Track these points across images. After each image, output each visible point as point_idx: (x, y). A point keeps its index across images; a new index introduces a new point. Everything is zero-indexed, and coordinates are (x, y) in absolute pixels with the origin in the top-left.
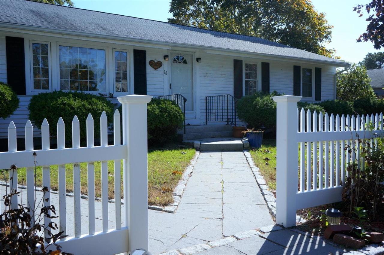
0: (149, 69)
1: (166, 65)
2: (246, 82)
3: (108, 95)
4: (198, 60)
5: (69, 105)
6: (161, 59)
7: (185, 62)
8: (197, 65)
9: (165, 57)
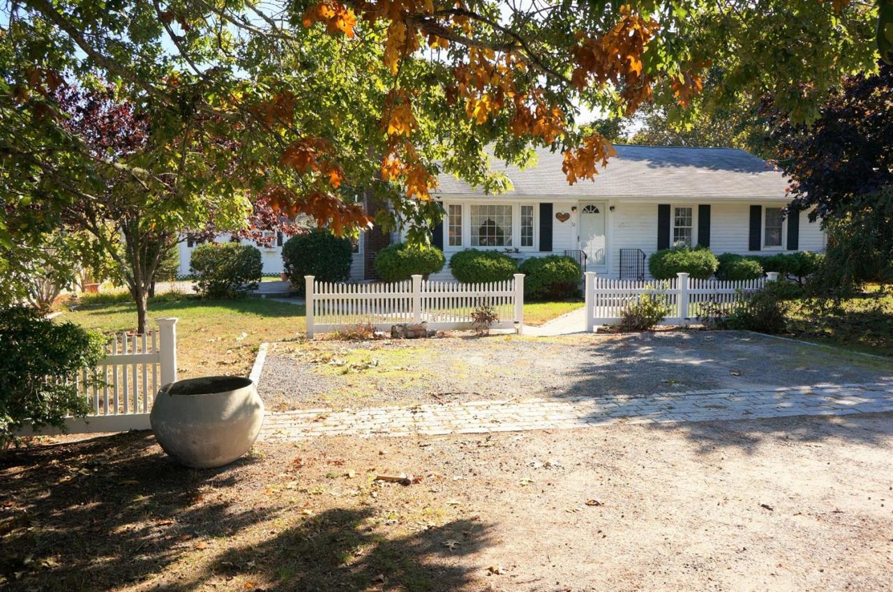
0: (555, 221)
1: (574, 216)
2: (676, 230)
3: (514, 250)
4: (612, 208)
5: (483, 264)
6: (569, 211)
7: (597, 211)
8: (610, 215)
9: (574, 208)
